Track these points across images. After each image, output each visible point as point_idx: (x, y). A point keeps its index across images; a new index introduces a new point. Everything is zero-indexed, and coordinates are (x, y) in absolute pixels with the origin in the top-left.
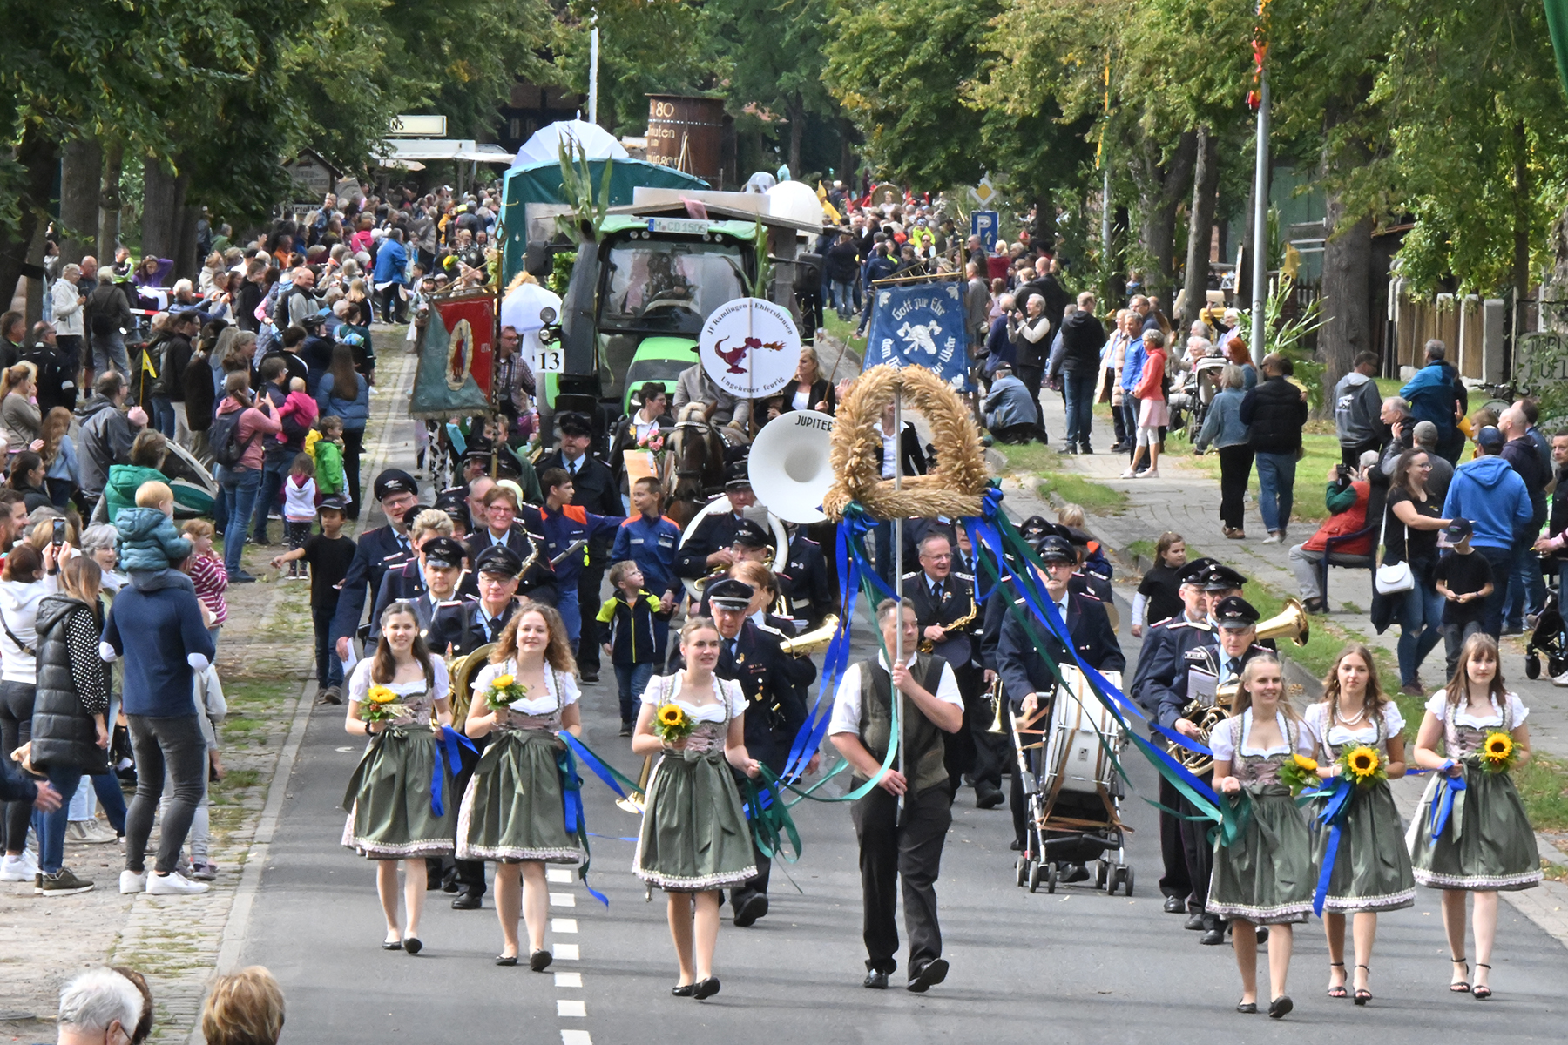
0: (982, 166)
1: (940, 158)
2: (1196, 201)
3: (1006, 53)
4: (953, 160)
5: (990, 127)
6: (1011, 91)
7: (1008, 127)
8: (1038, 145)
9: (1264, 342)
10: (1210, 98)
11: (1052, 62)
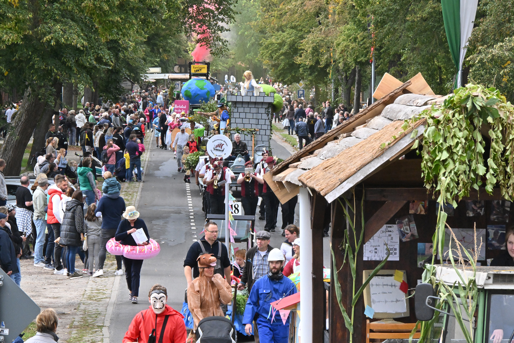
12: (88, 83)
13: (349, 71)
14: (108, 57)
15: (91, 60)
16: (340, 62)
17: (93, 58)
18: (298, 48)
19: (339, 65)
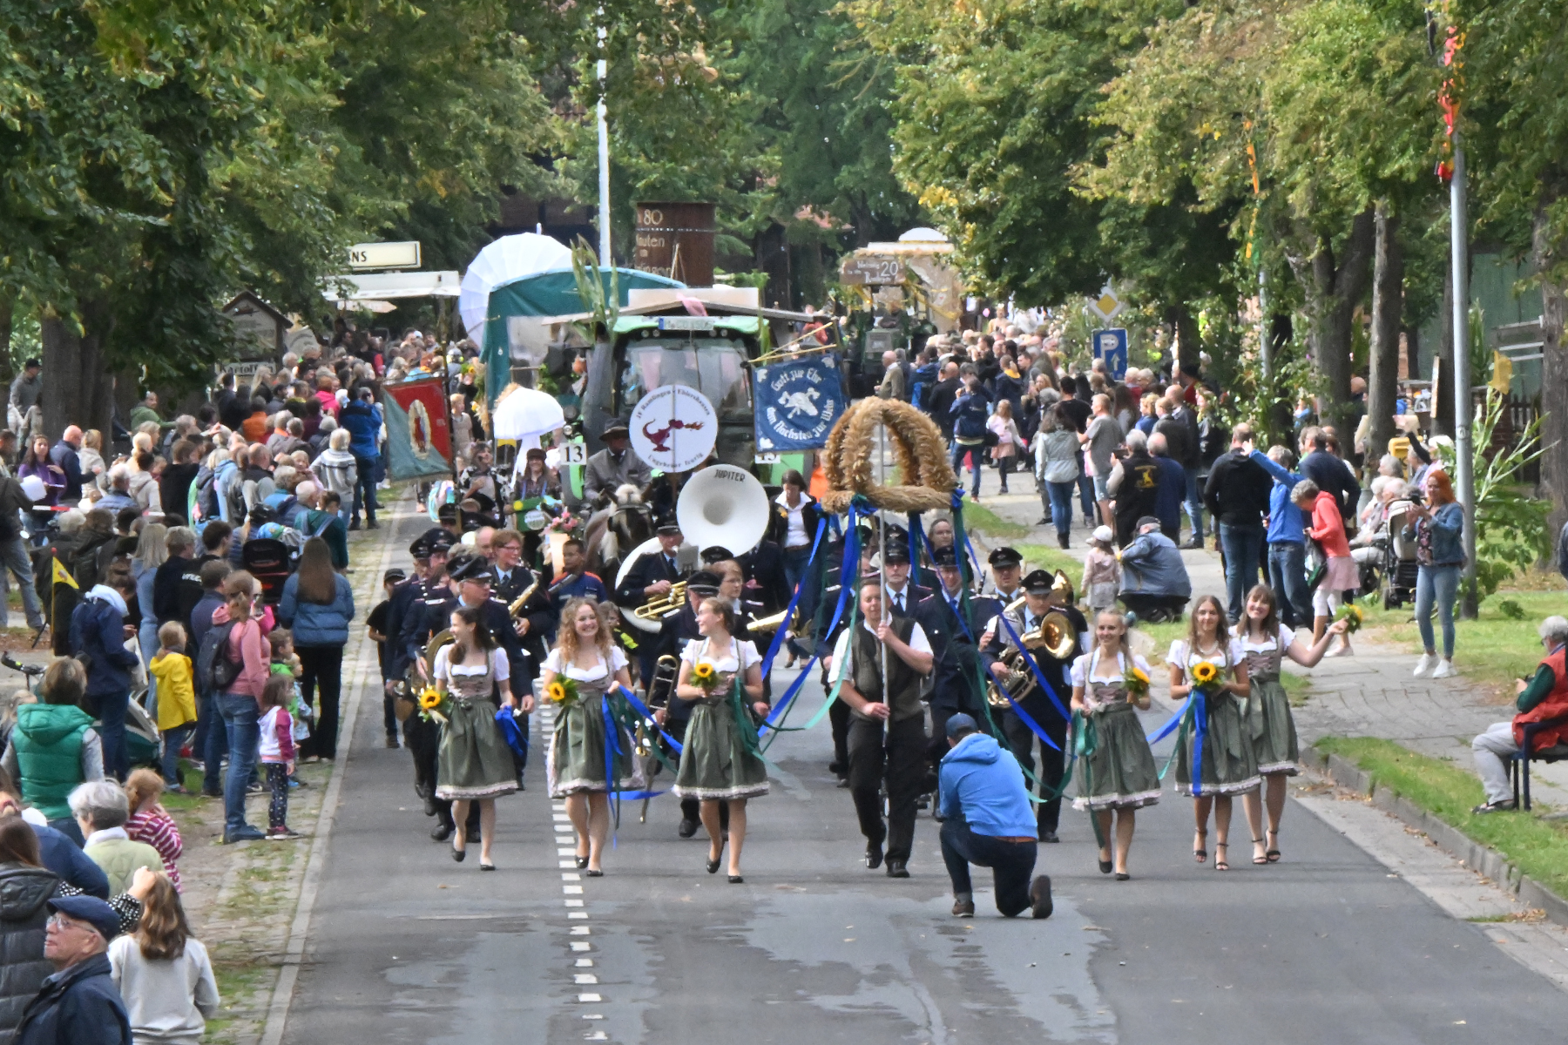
0: (1103, 272)
1: (1049, 264)
2: (1377, 303)
3: (1126, 127)
4: (1066, 267)
5: (1111, 222)
6: (1134, 175)
7: (1133, 221)
8: (1172, 242)
9: (1473, 477)
10: (1386, 172)
11: (1185, 136)
12: (53, 295)
13: (1342, 229)
14: (145, 167)
15: (61, 181)
16: (1292, 188)
17: (72, 172)
18: (1085, 122)
19: (1291, 198)
